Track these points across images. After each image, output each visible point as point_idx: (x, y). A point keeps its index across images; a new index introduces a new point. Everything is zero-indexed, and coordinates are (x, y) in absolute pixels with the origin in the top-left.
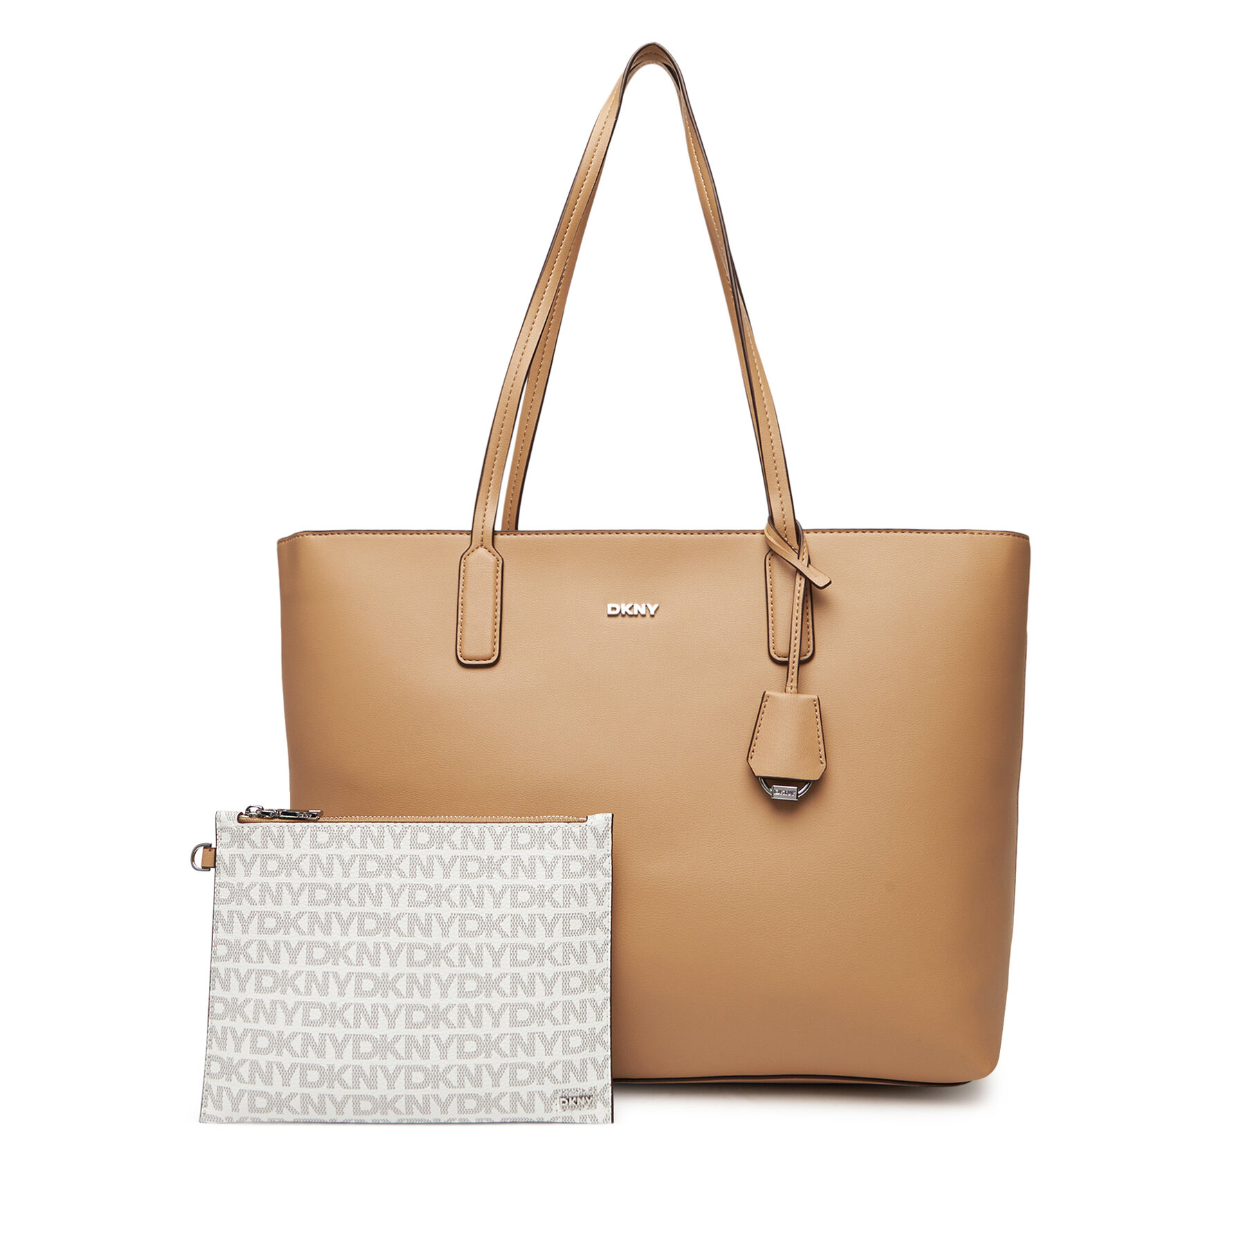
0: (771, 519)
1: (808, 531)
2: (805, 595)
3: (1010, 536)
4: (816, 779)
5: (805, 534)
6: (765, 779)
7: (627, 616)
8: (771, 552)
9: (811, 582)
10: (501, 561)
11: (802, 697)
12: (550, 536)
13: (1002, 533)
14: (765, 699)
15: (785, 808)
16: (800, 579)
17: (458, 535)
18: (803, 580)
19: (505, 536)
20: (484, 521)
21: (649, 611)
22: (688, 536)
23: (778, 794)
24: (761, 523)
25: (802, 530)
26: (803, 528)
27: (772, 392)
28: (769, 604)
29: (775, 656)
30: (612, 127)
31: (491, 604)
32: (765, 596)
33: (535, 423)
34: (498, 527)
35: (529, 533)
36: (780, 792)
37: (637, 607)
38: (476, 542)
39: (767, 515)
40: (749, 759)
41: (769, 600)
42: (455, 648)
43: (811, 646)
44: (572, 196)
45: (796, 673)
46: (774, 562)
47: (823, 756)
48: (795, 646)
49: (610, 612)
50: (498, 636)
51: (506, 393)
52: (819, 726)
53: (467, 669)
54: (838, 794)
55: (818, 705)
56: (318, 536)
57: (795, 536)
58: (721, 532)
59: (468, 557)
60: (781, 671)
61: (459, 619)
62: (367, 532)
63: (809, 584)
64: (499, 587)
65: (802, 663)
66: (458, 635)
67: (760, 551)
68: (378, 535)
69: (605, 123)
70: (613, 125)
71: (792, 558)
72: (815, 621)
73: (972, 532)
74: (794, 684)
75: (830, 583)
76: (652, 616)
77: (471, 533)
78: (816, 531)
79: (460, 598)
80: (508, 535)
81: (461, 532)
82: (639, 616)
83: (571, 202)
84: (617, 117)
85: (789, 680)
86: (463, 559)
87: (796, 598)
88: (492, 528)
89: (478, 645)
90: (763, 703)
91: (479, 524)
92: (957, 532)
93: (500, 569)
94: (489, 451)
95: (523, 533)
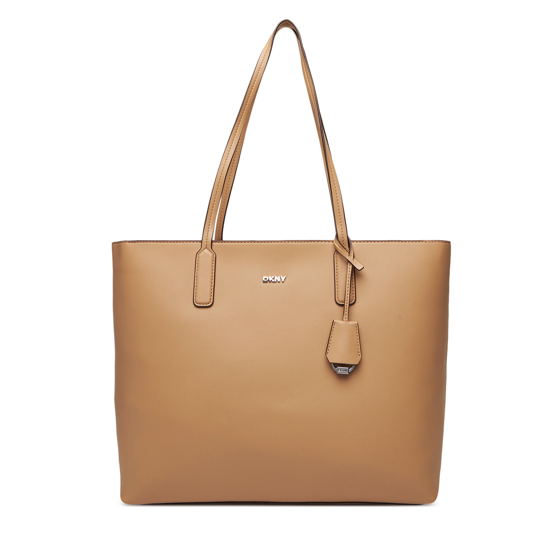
0: (337, 236)
1: (353, 241)
2: (352, 272)
3: (443, 243)
4: (357, 364)
5: (352, 243)
6: (334, 364)
7: (271, 282)
8: (336, 251)
9: (355, 267)
10: (215, 255)
11: (351, 323)
12: (238, 243)
13: (439, 241)
14: (333, 324)
15: (343, 377)
16: (350, 265)
17: (195, 243)
18: (351, 266)
19: (217, 243)
20: (207, 236)
21: (282, 280)
22: (300, 243)
23: (340, 371)
24: (333, 238)
25: (351, 241)
26: (351, 240)
27: (338, 178)
28: (336, 276)
29: (338, 302)
30: (268, 57)
31: (210, 276)
32: (334, 272)
33: (231, 185)
34: (213, 239)
35: (228, 242)
36: (340, 370)
37: (276, 278)
38: (204, 246)
39: (335, 234)
40: (327, 354)
41: (335, 274)
42: (193, 298)
43: (354, 297)
44: (249, 89)
45: (347, 311)
46: (338, 256)
47: (360, 352)
48: (347, 298)
49: (264, 280)
50: (213, 293)
51: (218, 177)
52: (358, 337)
53: (198, 308)
54: (367, 370)
55: (357, 327)
56: (131, 243)
57: (348, 244)
58: (314, 241)
59: (200, 254)
60: (341, 309)
61: (195, 284)
62: (153, 241)
63: (354, 268)
64: (214, 268)
65: (350, 305)
66: (195, 292)
67: (332, 251)
68: (159, 243)
69: (265, 55)
70: (268, 56)
71: (346, 255)
72: (356, 285)
73: (426, 241)
74: (347, 316)
75: (363, 268)
76: (283, 282)
77: (201, 242)
78: (357, 241)
79: (196, 274)
80: (218, 242)
81: (197, 241)
82: (277, 282)
83: (249, 91)
84: (270, 53)
85: (345, 314)
86: (197, 255)
87: (348, 275)
88: (211, 240)
89: (204, 297)
90: (333, 326)
91: (205, 238)
92: (419, 241)
93: (214, 259)
94: (210, 204)
95: (225, 242)
